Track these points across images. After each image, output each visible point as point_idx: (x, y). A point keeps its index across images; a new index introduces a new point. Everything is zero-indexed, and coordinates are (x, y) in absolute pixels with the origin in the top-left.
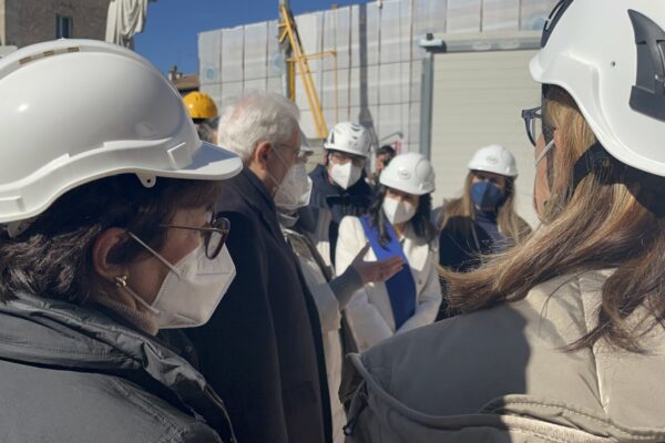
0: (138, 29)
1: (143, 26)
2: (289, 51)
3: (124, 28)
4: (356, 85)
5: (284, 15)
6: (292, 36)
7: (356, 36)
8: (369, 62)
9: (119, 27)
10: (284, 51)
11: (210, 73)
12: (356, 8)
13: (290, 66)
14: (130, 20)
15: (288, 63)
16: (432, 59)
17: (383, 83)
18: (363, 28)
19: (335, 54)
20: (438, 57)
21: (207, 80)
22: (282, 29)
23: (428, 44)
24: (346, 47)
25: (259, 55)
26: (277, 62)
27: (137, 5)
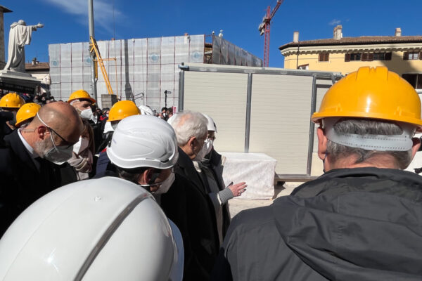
0: (27, 42)
1: (30, 41)
2: (95, 56)
3: (19, 41)
4: (124, 73)
5: (92, 41)
6: (96, 51)
7: (123, 52)
8: (129, 64)
9: (17, 41)
10: (92, 57)
11: (55, 63)
12: (123, 41)
13: (95, 63)
14: (23, 38)
15: (94, 62)
16: (184, 73)
17: (136, 73)
18: (126, 49)
19: (116, 59)
20: (186, 72)
21: (53, 66)
22: (91, 47)
23: (182, 66)
24: (118, 57)
25: (79, 57)
26: (88, 61)
27: (26, 31)
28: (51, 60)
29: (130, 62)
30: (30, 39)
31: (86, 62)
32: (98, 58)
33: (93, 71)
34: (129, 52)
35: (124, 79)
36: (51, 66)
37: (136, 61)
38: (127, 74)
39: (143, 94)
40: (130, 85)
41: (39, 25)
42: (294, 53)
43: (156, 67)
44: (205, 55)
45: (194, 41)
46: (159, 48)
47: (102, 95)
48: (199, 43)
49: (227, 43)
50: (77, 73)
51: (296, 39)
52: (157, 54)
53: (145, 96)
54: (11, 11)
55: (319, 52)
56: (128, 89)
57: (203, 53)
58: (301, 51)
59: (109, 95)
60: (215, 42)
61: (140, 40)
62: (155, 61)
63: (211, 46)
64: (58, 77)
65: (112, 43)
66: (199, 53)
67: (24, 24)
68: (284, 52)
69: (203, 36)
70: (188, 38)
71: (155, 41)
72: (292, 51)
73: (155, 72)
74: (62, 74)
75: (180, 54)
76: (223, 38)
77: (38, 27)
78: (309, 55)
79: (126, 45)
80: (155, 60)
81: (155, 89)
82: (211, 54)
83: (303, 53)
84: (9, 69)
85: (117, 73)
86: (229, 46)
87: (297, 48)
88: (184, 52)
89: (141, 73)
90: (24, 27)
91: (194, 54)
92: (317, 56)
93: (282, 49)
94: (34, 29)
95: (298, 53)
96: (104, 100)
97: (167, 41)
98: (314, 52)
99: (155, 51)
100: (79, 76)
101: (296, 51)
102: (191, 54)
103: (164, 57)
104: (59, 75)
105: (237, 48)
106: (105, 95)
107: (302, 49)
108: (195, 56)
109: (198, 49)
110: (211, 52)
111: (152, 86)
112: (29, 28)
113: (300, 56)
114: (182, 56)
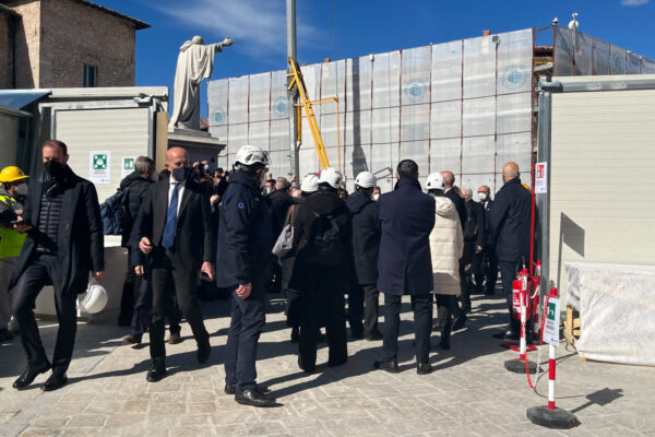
0: (207, 75)
1: (211, 73)
2: (297, 96)
3: (193, 74)
4: (350, 127)
5: (292, 66)
6: (299, 85)
7: (350, 85)
8: (362, 107)
9: (190, 73)
10: (291, 97)
11: (218, 116)
12: (350, 61)
13: (297, 110)
14: (200, 68)
15: (296, 107)
17: (375, 125)
18: (356, 78)
19: (337, 100)
20: (554, 95)
21: (215, 123)
22: (290, 78)
23: (546, 84)
24: (342, 95)
25: (262, 101)
26: (280, 108)
27: (206, 54)
28: (211, 111)
29: (364, 103)
30: (212, 67)
31: (277, 111)
32: (302, 100)
33: (292, 126)
34: (361, 83)
35: (350, 141)
36: (211, 122)
37: (376, 99)
38: (357, 129)
39: (391, 170)
40: (362, 153)
41: (226, 41)
43: (419, 110)
44: (536, 75)
45: (508, 45)
46: (427, 68)
48: (519, 47)
49: (590, 43)
50: (259, 134)
52: (421, 81)
54: (148, 26)
56: (360, 160)
57: (529, 70)
60: (558, 43)
61: (386, 54)
62: (417, 98)
63: (550, 53)
65: (326, 66)
66: (519, 70)
67: (201, 42)
69: (530, 30)
70: (495, 39)
71: (416, 54)
73: (417, 121)
74: (231, 138)
75: (477, 77)
76: (578, 31)
77: (223, 45)
79: (356, 68)
80: (418, 94)
81: (417, 157)
82: (550, 70)
84: (176, 125)
85: (336, 128)
86: (594, 47)
88: (485, 71)
89: (387, 124)
90: (203, 47)
91: (508, 74)
94: (218, 50)
97: (444, 53)
99: (418, 75)
100: (262, 139)
102: (500, 74)
103: (437, 87)
104: (225, 139)
105: (614, 49)
108: (511, 79)
109: (517, 61)
110: (550, 65)
112: (211, 48)
114: (479, 81)
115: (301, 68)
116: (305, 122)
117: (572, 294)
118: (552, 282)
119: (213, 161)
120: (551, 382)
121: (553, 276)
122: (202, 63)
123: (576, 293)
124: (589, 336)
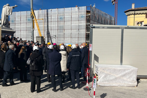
3: (7, 14)
4: (46, 26)
5: (32, 11)
6: (34, 15)
7: (46, 16)
10: (32, 18)
11: (12, 21)
12: (46, 10)
13: (33, 21)
14: (8, 12)
16: (92, 29)
18: (47, 14)
20: (93, 29)
22: (31, 13)
23: (92, 26)
24: (44, 18)
25: (24, 18)
26: (29, 20)
27: (10, 9)
28: (10, 20)
29: (49, 20)
31: (28, 21)
32: (34, 19)
33: (32, 25)
34: (49, 16)
35: (46, 29)
36: (11, 22)
37: (52, 19)
38: (48, 26)
39: (56, 36)
40: (49, 32)
41: (16, 6)
42: (132, 14)
43: (62, 23)
44: (87, 16)
45: (81, 9)
46: (64, 13)
47: (37, 37)
48: (83, 10)
49: (97, 10)
50: (23, 26)
51: (133, 7)
52: (62, 16)
53: (57, 37)
55: (146, 13)
56: (48, 33)
57: (85, 15)
58: (136, 13)
59: (40, 37)
60: (91, 10)
61: (54, 9)
62: (62, 20)
63: (89, 12)
64: (14, 28)
65: (40, 11)
66: (83, 15)
67: (9, 6)
68: (127, 14)
69: (86, 7)
70: (78, 8)
71: (62, 10)
72: (131, 13)
73: (62, 25)
74: (16, 27)
75: (74, 16)
76: (95, 8)
77: (15, 7)
78: (140, 15)
79: (47, 12)
81: (62, 33)
82: (90, 16)
83: (137, 14)
84: (2, 26)
85: (43, 26)
86: (98, 11)
87: (134, 12)
88: (76, 15)
89: (55, 25)
90: (9, 7)
91: (81, 16)
92: (145, 15)
93: (126, 12)
94: (13, 8)
95: (135, 14)
96: (38, 39)
97: (68, 10)
98: (143, 14)
99: (62, 15)
100: (24, 27)
101: (134, 13)
102: (79, 16)
103: (66, 18)
104: (15, 27)
105: (102, 12)
106: (38, 37)
107: (136, 12)
108: (82, 17)
109: (83, 13)
110: (90, 15)
111: (60, 32)
113: (136, 16)
114: (75, 17)
115: (34, 11)
116: (35, 24)
117: (96, 71)
118: (92, 68)
119: (12, 35)
120: (94, 96)
121: (92, 67)
122: (9, 11)
123: (97, 72)
124: (100, 81)
